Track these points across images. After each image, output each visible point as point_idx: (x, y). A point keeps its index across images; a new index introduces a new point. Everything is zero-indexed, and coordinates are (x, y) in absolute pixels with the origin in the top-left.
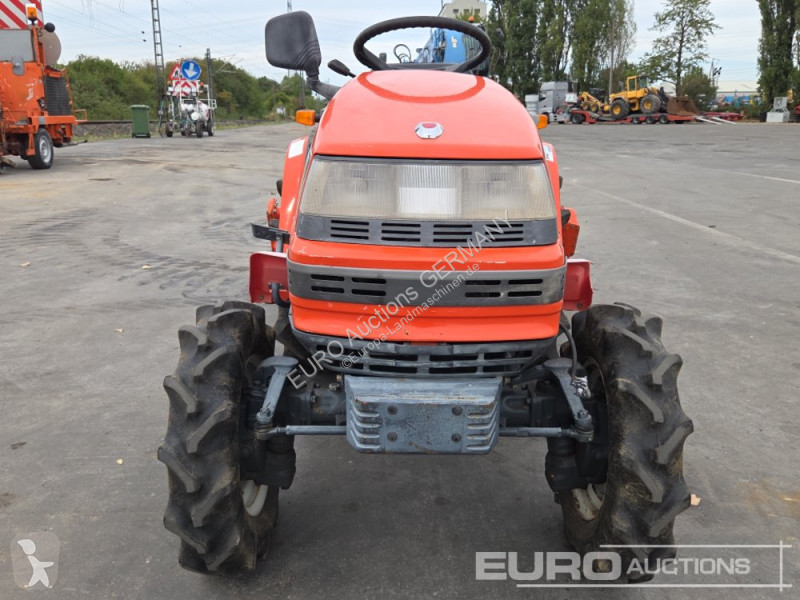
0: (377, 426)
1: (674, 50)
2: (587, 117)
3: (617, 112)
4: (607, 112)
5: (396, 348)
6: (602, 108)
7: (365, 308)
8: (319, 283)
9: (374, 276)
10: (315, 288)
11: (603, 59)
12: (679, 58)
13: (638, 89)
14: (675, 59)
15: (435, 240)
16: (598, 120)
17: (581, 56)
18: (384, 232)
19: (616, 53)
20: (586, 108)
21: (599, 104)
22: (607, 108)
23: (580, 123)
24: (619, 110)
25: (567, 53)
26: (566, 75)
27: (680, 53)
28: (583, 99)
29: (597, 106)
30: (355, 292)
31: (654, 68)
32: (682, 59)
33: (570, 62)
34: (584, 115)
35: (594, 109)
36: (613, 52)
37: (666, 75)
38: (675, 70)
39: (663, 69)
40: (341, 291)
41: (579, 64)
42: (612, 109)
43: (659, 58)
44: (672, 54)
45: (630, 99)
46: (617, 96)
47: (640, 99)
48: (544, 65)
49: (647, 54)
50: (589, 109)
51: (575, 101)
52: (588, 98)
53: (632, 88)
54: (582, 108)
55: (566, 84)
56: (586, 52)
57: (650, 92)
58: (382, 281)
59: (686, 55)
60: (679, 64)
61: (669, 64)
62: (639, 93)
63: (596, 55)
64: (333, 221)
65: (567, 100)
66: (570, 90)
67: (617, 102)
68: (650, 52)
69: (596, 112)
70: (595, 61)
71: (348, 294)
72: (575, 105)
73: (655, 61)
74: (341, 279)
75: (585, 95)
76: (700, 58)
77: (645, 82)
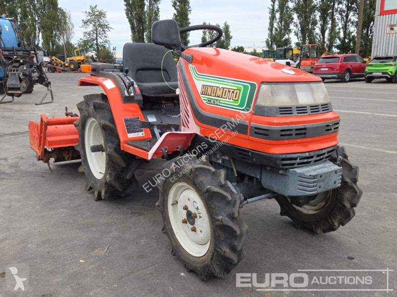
0: (316, 184)
1: (94, 38)
2: (57, 70)
3: (72, 67)
4: (67, 67)
5: (309, 154)
6: (64, 64)
7: (299, 140)
8: (283, 133)
9: (303, 127)
10: (281, 135)
11: (59, 40)
12: (97, 42)
13: (81, 56)
14: (95, 42)
15: (312, 112)
16: (63, 71)
17: (47, 38)
18: (297, 110)
19: (65, 37)
20: (55, 64)
21: (62, 62)
22: (67, 65)
23: (53, 72)
24: (73, 66)
25: (38, 36)
26: (40, 47)
27: (97, 39)
28: (53, 60)
29: (62, 64)
30: (296, 134)
31: (85, 46)
32: (98, 42)
33: (41, 41)
34: (55, 68)
35: (60, 65)
36: (64, 37)
37: (92, 49)
38: (96, 47)
39: (90, 47)
40: (291, 135)
41: (46, 42)
42: (70, 65)
43: (87, 41)
44: (94, 40)
45: (78, 60)
46: (71, 59)
47: (83, 61)
48: (27, 42)
49: (81, 39)
50: (57, 65)
51: (49, 61)
52: (56, 60)
53: (78, 55)
54: (53, 64)
55: (42, 52)
56: (50, 36)
57: (87, 57)
58: (305, 129)
59: (100, 40)
60: (97, 44)
61: (92, 45)
62: (82, 58)
63: (55, 38)
64: (280, 108)
65: (44, 60)
66: (45, 55)
67: (71, 62)
68: (82, 38)
69: (61, 66)
70: (55, 41)
71: (294, 136)
72: (49, 63)
73: (86, 43)
74: (291, 130)
75: (54, 58)
76: (106, 42)
77: (84, 53)
